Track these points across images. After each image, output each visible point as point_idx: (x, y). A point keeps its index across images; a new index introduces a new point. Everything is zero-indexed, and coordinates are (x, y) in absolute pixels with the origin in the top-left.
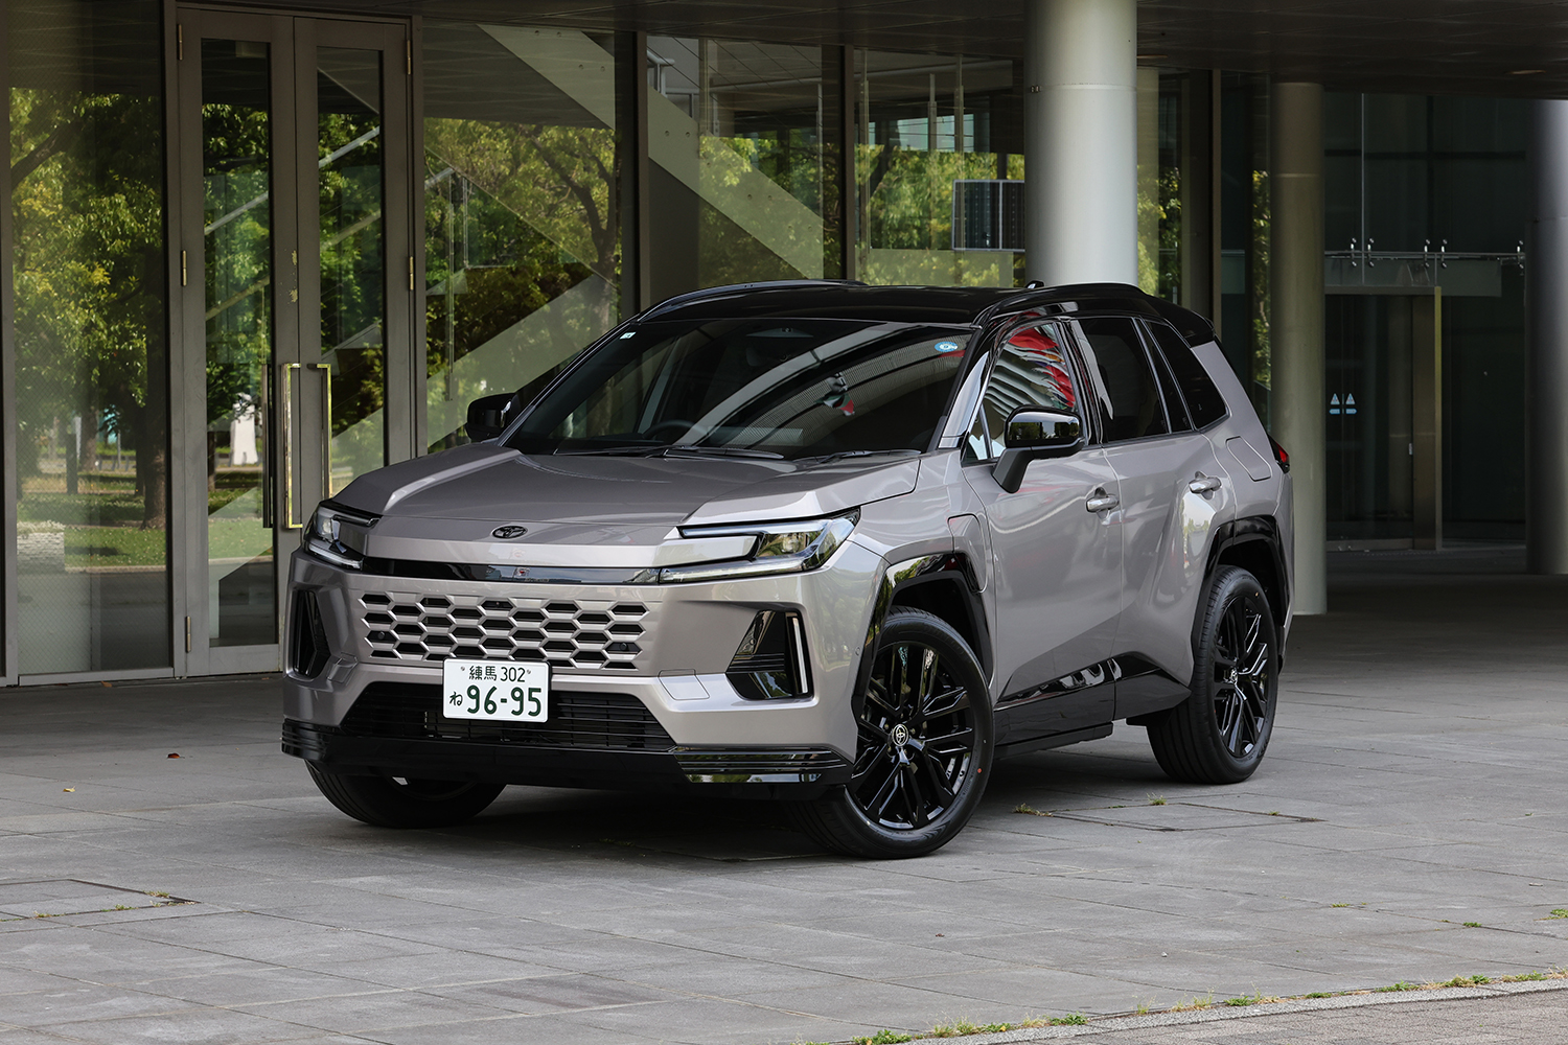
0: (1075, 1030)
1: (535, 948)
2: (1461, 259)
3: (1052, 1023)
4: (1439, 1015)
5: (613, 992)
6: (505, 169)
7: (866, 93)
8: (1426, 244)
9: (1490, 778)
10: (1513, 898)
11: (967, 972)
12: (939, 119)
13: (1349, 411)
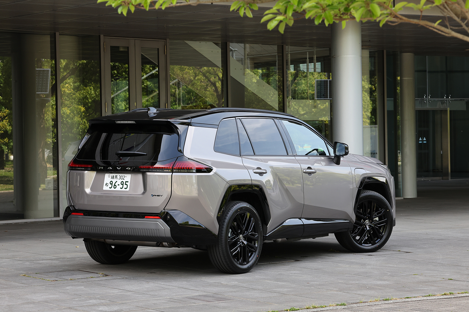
0: (343, 307)
1: (201, 287)
2: (455, 100)
3: (337, 305)
4: (440, 302)
5: (221, 298)
6: (192, 78)
7: (289, 57)
8: (445, 96)
9: (458, 241)
10: (462, 272)
11: (315, 292)
12: (310, 64)
13: (424, 142)
